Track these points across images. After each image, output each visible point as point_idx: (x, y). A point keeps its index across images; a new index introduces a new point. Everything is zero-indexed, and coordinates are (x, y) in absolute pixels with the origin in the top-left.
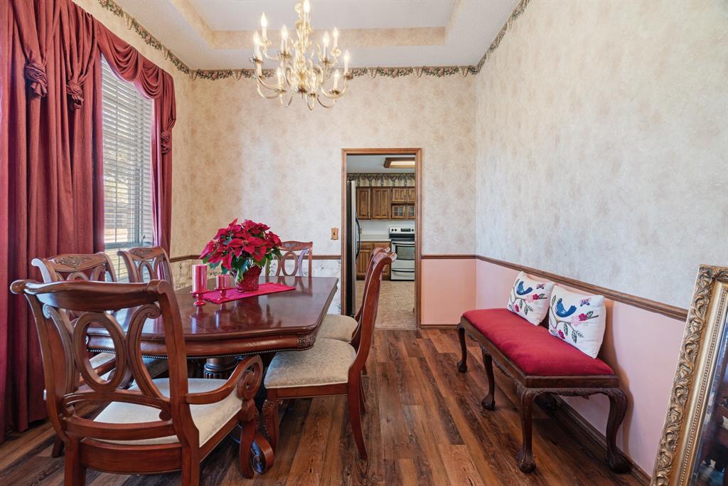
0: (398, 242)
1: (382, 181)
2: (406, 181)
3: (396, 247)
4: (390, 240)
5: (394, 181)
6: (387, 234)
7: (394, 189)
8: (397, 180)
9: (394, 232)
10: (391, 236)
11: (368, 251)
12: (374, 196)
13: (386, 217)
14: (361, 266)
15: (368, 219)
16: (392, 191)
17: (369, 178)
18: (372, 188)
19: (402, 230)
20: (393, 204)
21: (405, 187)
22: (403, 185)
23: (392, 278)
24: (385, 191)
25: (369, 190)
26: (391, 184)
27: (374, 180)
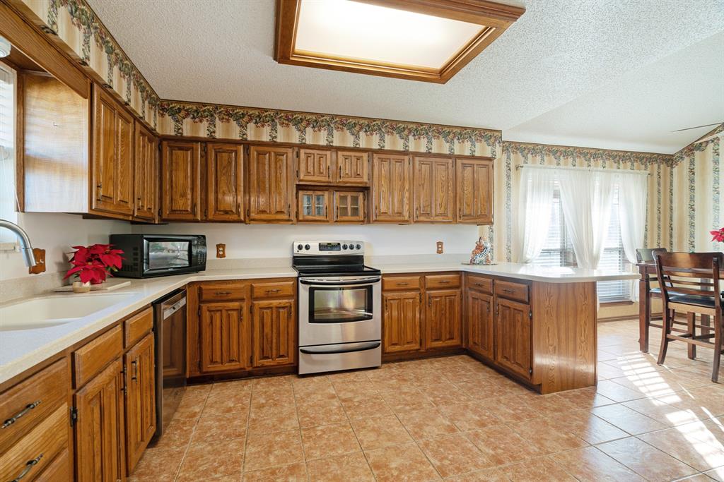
0: (316, 279)
1: (274, 129)
2: (330, 134)
3: (312, 291)
4: (295, 274)
5: (302, 131)
6: (285, 255)
7: (302, 151)
8: (309, 130)
9: (304, 252)
10: (297, 261)
11: (236, 305)
12: (254, 166)
13: (286, 217)
14: (218, 346)
15: (239, 221)
16: (298, 156)
17: (238, 118)
18: (247, 145)
19: (322, 247)
20: (300, 188)
21: (329, 148)
22: (323, 142)
23: (301, 372)
24: (277, 154)
25: (241, 147)
26: (295, 138)
27: (251, 125)
